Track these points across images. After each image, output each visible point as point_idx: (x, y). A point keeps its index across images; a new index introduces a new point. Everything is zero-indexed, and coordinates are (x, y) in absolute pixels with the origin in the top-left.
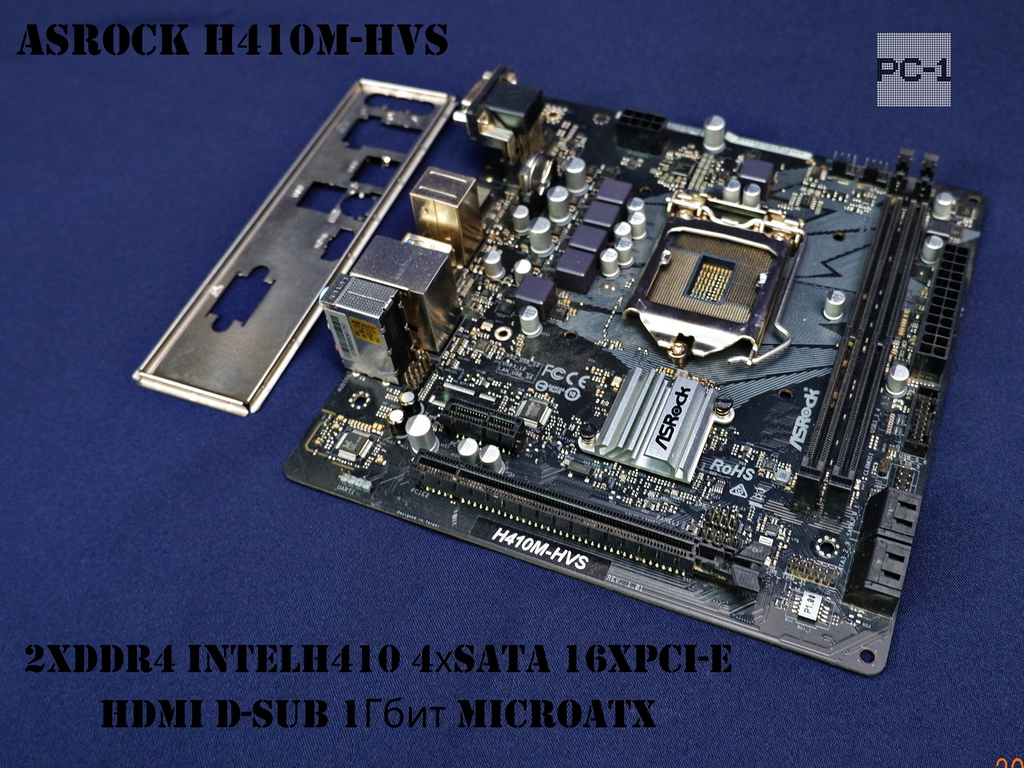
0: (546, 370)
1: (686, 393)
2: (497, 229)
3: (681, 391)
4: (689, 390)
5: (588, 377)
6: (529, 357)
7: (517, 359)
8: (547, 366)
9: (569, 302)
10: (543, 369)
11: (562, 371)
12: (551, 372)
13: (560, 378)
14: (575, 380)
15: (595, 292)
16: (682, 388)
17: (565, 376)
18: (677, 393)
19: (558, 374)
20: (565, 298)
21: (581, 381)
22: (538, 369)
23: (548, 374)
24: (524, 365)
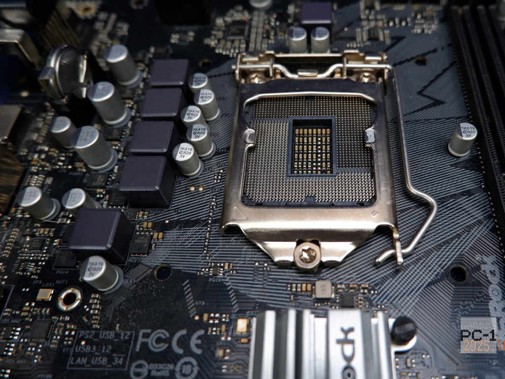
0: (141, 340)
1: (351, 336)
2: (41, 152)
3: (341, 336)
4: (351, 330)
5: (202, 332)
6: (111, 327)
7: (96, 336)
8: (141, 334)
9: (150, 225)
10: (136, 340)
11: (163, 333)
12: (149, 340)
13: (164, 346)
14: (184, 342)
15: (179, 201)
16: (342, 330)
17: (168, 341)
18: (339, 342)
19: (159, 340)
20: (144, 218)
21: (194, 341)
22: (128, 342)
23: (144, 345)
24: (107, 342)
